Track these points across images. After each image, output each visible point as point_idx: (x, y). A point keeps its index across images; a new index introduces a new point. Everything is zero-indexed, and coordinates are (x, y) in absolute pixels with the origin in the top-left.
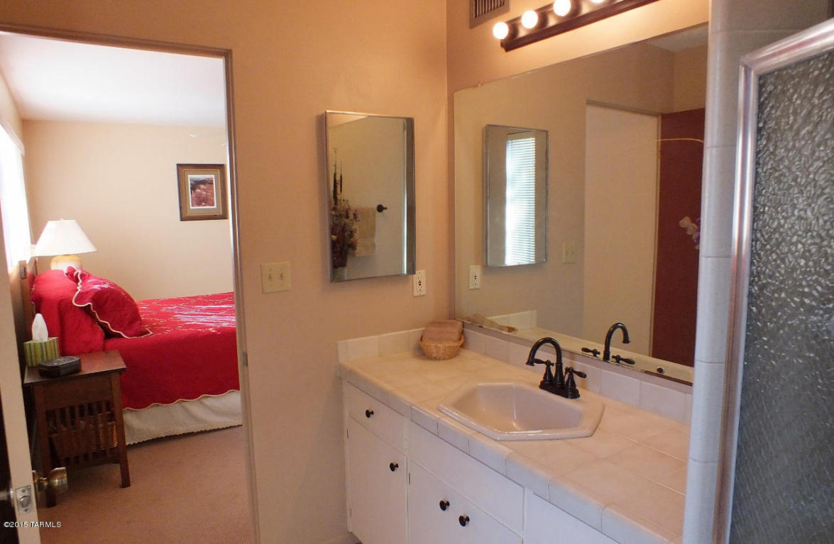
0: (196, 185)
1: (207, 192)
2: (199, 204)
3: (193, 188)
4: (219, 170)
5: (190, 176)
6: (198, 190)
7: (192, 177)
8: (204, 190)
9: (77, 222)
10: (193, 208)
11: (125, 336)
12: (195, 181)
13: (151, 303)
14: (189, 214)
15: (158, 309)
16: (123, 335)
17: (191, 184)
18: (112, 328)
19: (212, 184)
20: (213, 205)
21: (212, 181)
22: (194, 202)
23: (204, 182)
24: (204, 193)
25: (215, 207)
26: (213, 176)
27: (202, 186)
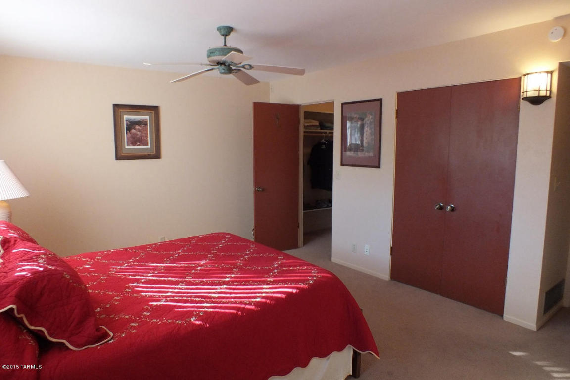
0: (131, 125)
1: (141, 132)
2: (134, 144)
3: (129, 129)
4: (153, 112)
5: (126, 117)
6: (133, 131)
7: (127, 117)
8: (139, 130)
9: (5, 162)
10: (128, 147)
11: (71, 347)
12: (129, 121)
13: (94, 259)
14: (124, 153)
15: (105, 269)
16: (67, 344)
17: (127, 125)
18: (51, 336)
19: (147, 124)
20: (147, 145)
21: (147, 122)
22: (129, 143)
23: (138, 123)
24: (139, 133)
25: (149, 147)
26: (148, 117)
27: (137, 127)
